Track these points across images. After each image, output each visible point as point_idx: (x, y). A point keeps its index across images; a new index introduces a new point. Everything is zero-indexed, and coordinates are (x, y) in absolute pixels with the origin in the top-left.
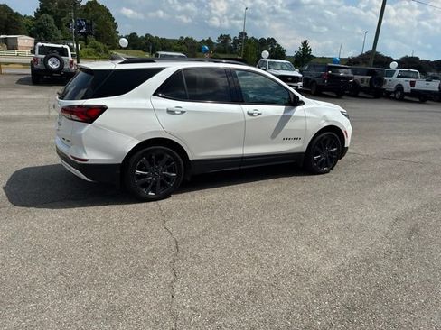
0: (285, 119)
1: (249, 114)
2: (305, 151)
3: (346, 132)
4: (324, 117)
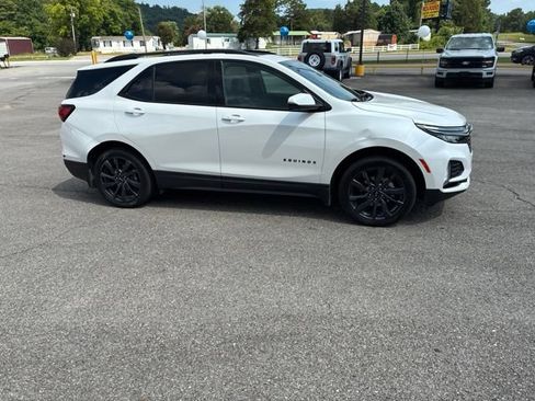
0: (283, 130)
1: (224, 120)
2: (328, 182)
3: (422, 161)
4: (367, 130)
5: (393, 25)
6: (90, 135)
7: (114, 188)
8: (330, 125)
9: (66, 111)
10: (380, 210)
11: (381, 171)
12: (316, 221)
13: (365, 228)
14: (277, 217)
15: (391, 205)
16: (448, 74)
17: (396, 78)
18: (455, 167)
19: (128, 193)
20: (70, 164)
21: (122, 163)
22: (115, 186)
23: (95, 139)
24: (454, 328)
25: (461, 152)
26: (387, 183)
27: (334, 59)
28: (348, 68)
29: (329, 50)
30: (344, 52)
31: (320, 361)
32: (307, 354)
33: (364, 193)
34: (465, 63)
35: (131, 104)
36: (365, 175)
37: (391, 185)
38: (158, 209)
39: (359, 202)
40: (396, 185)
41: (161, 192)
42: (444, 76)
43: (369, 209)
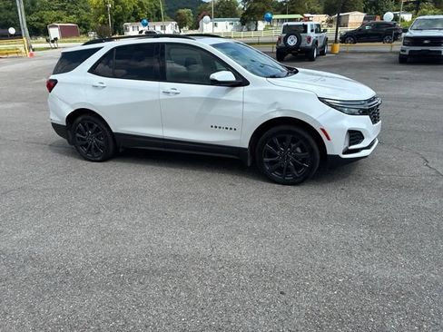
0: (210, 101)
1: (164, 92)
2: (246, 146)
3: (323, 130)
4: (276, 103)
5: (377, 8)
6: (67, 103)
7: (86, 146)
8: (247, 98)
9: (52, 85)
10: (288, 170)
11: (289, 137)
12: (238, 178)
13: (276, 185)
14: (208, 174)
15: (298, 167)
16: (411, 51)
17: (367, 55)
18: (355, 136)
19: (97, 151)
20: (55, 126)
21: (91, 126)
22: (87, 144)
23: (72, 106)
24: (307, 274)
25: (361, 123)
26: (295, 148)
27: (309, 39)
28: (323, 47)
29: (305, 31)
30: (320, 32)
31: (182, 294)
32: (175, 288)
33: (276, 156)
34: (426, 42)
35: (97, 79)
36: (276, 141)
37: (299, 150)
38: (118, 164)
39: (272, 163)
40: (303, 151)
41: (121, 150)
42: (407, 53)
43: (280, 170)
